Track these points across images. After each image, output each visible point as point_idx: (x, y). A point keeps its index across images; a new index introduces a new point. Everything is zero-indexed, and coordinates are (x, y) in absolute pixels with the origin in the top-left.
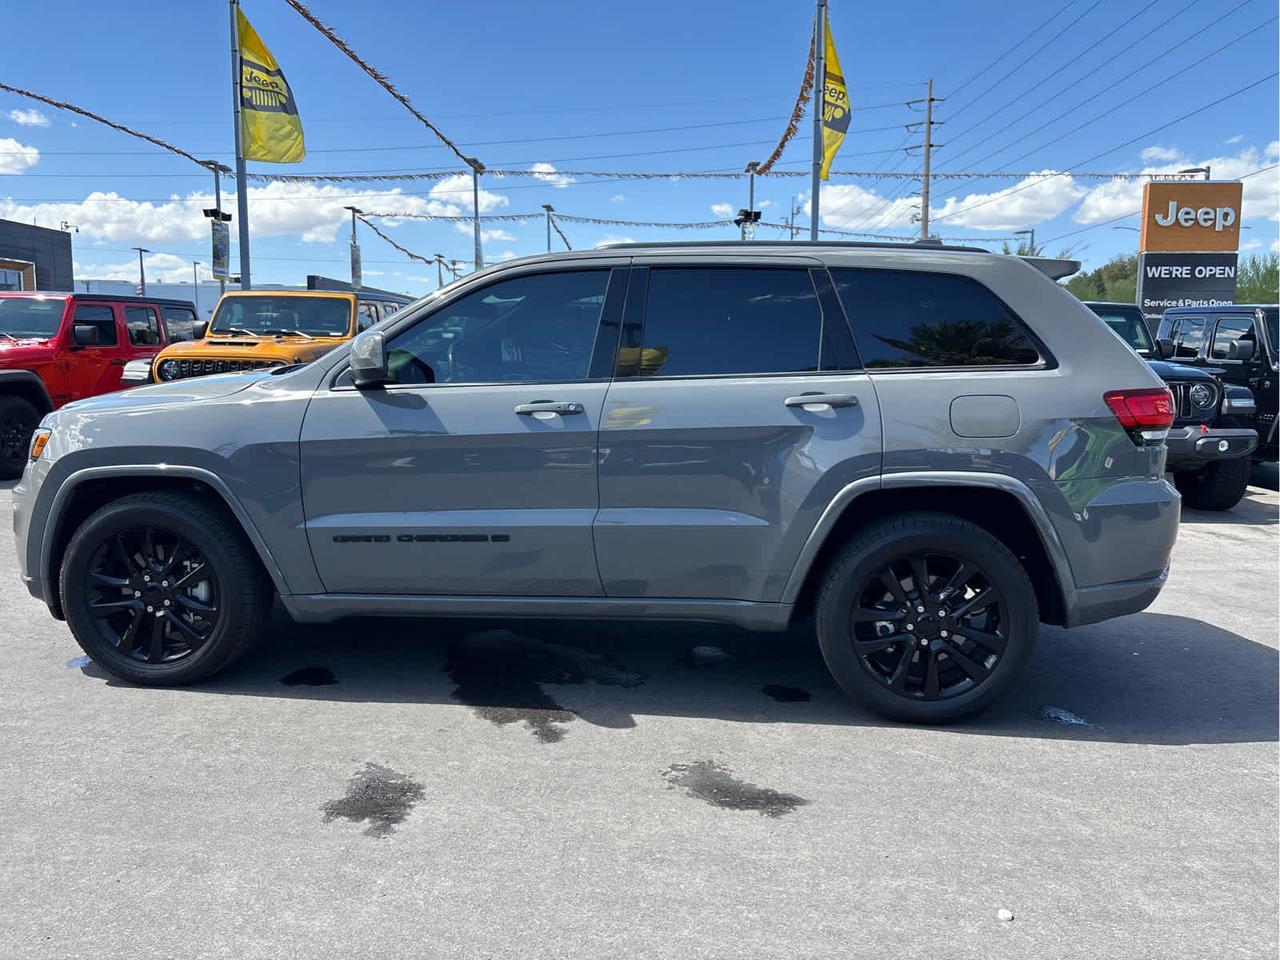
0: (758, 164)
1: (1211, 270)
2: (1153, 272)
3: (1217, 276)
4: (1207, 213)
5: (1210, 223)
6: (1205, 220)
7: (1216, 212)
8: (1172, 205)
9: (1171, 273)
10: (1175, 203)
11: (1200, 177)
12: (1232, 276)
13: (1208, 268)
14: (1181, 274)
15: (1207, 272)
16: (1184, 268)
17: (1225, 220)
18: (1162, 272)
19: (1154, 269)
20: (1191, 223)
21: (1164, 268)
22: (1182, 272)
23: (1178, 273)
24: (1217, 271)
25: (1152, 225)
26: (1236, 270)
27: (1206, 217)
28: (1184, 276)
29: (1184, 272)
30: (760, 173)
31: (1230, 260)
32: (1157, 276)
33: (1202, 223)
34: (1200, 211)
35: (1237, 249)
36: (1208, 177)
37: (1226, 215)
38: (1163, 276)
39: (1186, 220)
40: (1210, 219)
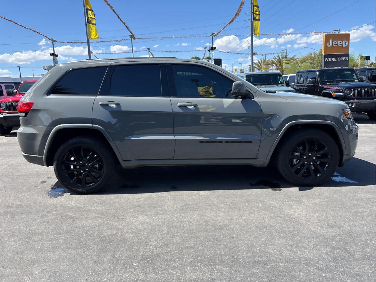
0: (214, 33)
1: (342, 58)
2: (326, 60)
3: (344, 60)
4: (340, 43)
5: (341, 45)
6: (340, 45)
7: (343, 42)
8: (331, 41)
9: (331, 60)
10: (332, 40)
11: (337, 33)
12: (348, 60)
13: (341, 58)
14: (334, 60)
15: (341, 59)
16: (335, 58)
17: (345, 44)
18: (328, 60)
19: (327, 59)
20: (336, 45)
21: (329, 58)
22: (334, 59)
23: (333, 60)
24: (343, 58)
25: (326, 46)
26: (349, 58)
27: (340, 44)
28: (335, 60)
29: (335, 59)
30: (214, 36)
31: (347, 55)
32: (327, 61)
33: (339, 45)
34: (339, 42)
35: (349, 52)
36: (339, 32)
37: (346, 43)
38: (329, 61)
39: (335, 45)
40: (342, 44)
